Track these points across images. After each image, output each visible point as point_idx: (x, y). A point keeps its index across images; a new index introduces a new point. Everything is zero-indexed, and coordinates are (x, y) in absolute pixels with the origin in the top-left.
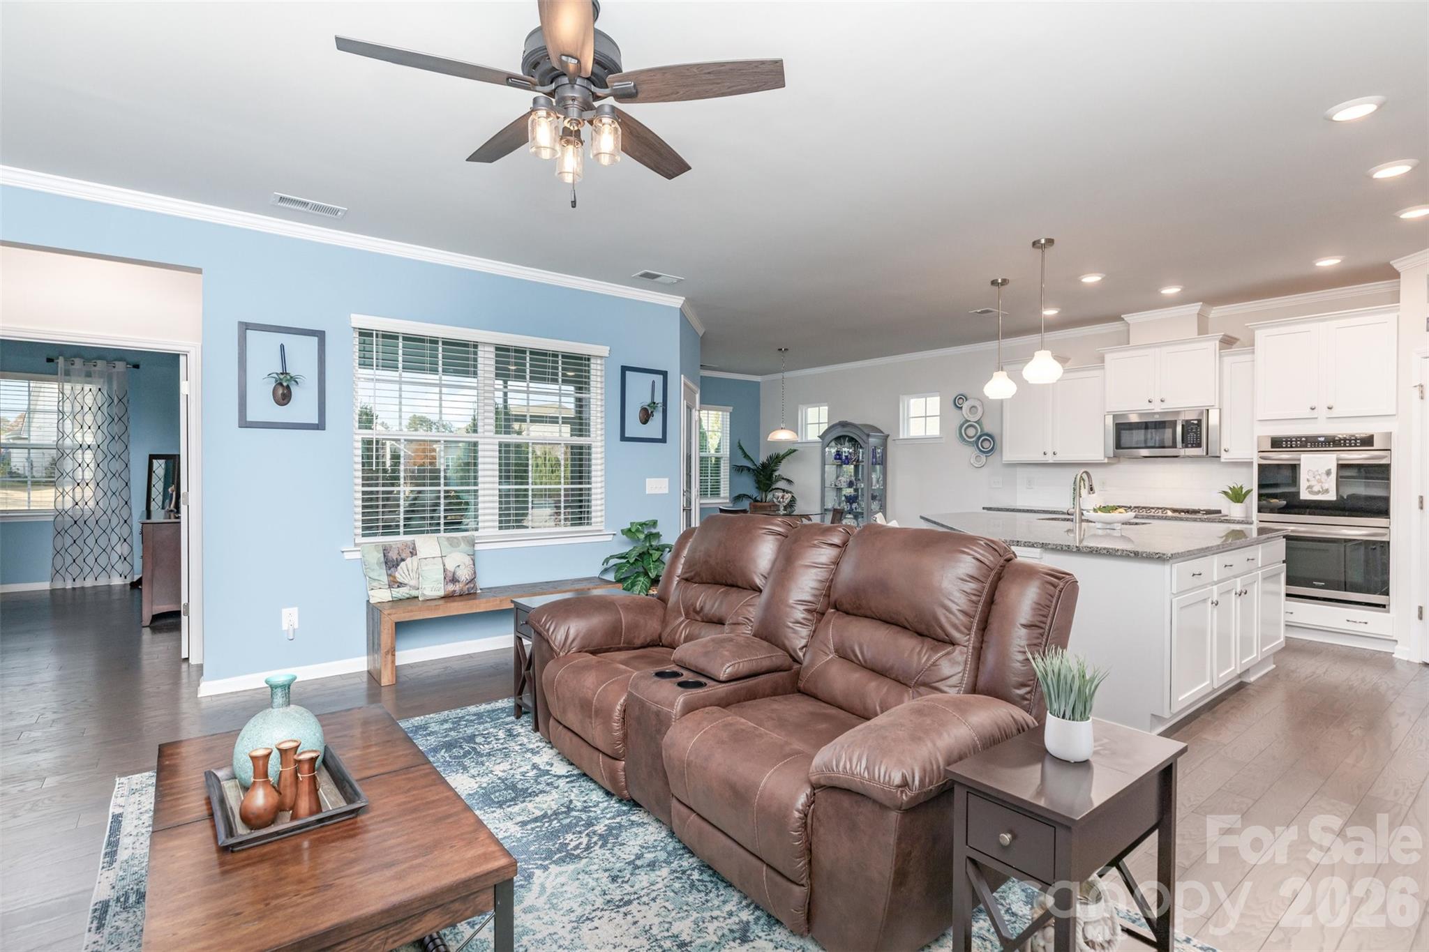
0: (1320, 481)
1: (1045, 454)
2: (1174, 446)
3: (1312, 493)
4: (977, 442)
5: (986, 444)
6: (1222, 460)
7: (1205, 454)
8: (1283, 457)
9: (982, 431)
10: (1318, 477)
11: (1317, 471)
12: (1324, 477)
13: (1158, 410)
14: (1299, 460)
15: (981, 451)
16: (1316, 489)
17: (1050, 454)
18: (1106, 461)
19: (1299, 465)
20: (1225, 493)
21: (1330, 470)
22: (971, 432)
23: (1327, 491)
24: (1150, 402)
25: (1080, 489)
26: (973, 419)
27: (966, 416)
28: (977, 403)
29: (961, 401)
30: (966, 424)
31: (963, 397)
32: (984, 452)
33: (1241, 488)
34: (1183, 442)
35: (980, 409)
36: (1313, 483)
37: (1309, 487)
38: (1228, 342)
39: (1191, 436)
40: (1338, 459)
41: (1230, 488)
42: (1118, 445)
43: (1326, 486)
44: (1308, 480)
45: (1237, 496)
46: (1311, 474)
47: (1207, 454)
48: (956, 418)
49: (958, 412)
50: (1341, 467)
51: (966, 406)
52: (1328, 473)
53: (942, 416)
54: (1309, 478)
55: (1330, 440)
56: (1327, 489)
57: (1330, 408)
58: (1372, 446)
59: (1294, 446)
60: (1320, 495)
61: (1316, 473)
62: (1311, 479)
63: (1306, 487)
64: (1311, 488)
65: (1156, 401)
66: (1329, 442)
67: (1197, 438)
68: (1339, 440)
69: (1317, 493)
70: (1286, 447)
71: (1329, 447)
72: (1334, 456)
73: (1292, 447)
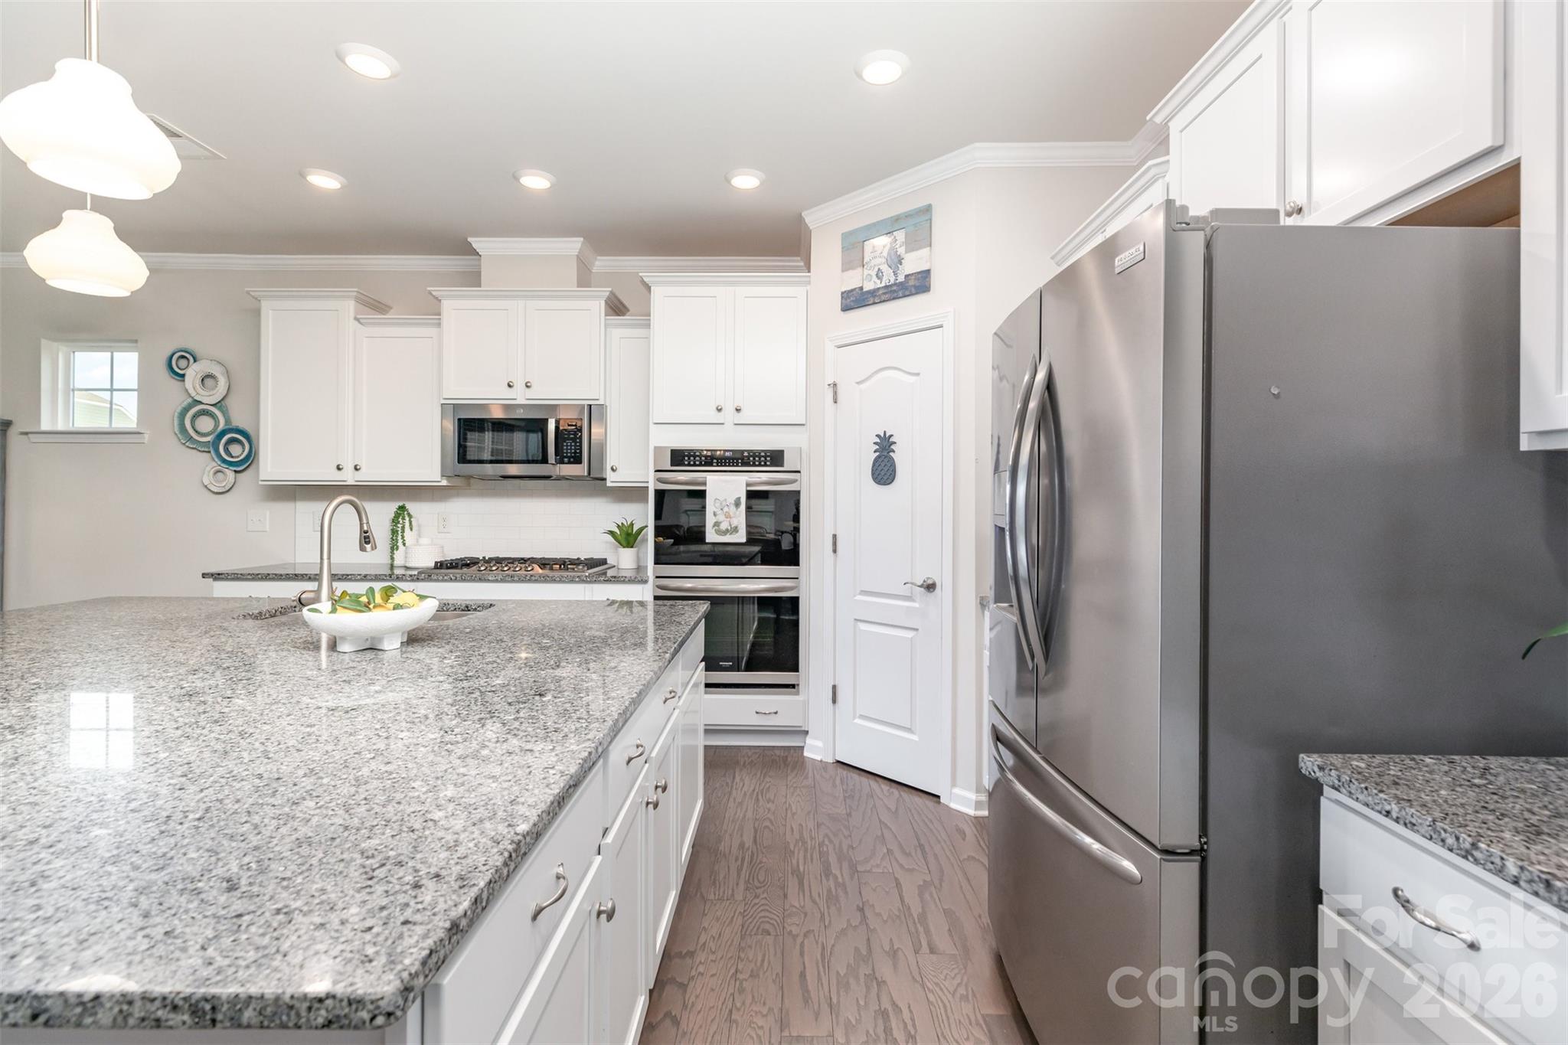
0: (728, 516)
1: (339, 468)
2: (544, 460)
3: (720, 532)
4: (215, 444)
5: (235, 449)
6: (609, 484)
7: (586, 474)
8: (683, 478)
9: (228, 421)
10: (726, 509)
11: (726, 500)
12: (733, 508)
13: (521, 401)
14: (705, 484)
15: (224, 461)
16: (724, 526)
17: (348, 468)
18: (444, 483)
19: (705, 491)
20: (611, 533)
21: (739, 498)
22: (205, 424)
23: (735, 530)
24: (510, 386)
25: (403, 532)
26: (209, 397)
27: (193, 394)
28: (216, 370)
29: (182, 363)
30: (194, 409)
31: (188, 356)
32: (231, 464)
33: (632, 525)
34: (556, 455)
35: (222, 382)
36: (721, 518)
37: (717, 524)
38: (616, 308)
39: (568, 447)
40: (747, 482)
41: (618, 526)
42: (463, 457)
43: (735, 523)
44: (715, 514)
45: (627, 537)
46: (718, 505)
47: (589, 473)
48: (173, 397)
49: (174, 384)
50: (752, 495)
51: (193, 373)
52: (737, 505)
53: (145, 390)
54: (716, 510)
55: (738, 455)
56: (736, 527)
57: (738, 410)
58: (782, 465)
59: (697, 463)
60: (728, 536)
61: (724, 503)
62: (719, 512)
63: (712, 524)
64: (718, 526)
65: (519, 385)
66: (737, 459)
67: (575, 449)
68: (748, 457)
69: (725, 532)
70: (689, 465)
71: (737, 466)
72: (743, 479)
73: (695, 465)
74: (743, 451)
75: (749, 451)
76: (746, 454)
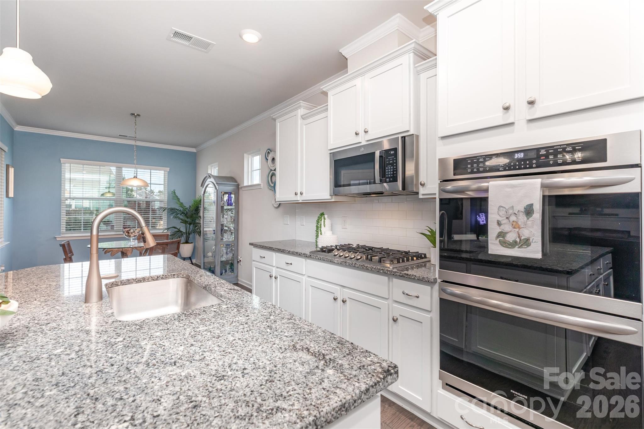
0: (515, 225)
1: (296, 194)
2: (374, 181)
3: (505, 244)
6: (421, 196)
7: (401, 189)
8: (466, 187)
10: (513, 218)
11: (512, 208)
12: (522, 218)
13: (363, 143)
14: (486, 190)
16: (511, 237)
17: (299, 194)
18: (333, 199)
19: (487, 198)
21: (532, 205)
22: (274, 179)
23: (526, 243)
24: (357, 135)
26: (273, 168)
27: (270, 166)
28: (275, 155)
29: (268, 154)
30: (271, 173)
31: (269, 151)
34: (381, 177)
36: (506, 227)
37: (501, 235)
40: (543, 186)
42: (337, 184)
43: (525, 233)
44: (499, 224)
46: (502, 212)
47: (404, 188)
49: (267, 163)
50: (549, 200)
51: (270, 158)
52: (529, 211)
54: (500, 219)
55: (533, 155)
56: (528, 240)
57: (531, 103)
58: (605, 160)
59: (481, 169)
60: (516, 248)
61: (511, 211)
62: (504, 221)
63: (496, 234)
64: (503, 237)
65: (362, 133)
66: (531, 160)
67: (393, 171)
68: (547, 156)
69: (513, 245)
70: (472, 172)
71: (531, 167)
72: (537, 181)
73: (478, 172)
74: (538, 150)
75: (547, 148)
76: (543, 152)
